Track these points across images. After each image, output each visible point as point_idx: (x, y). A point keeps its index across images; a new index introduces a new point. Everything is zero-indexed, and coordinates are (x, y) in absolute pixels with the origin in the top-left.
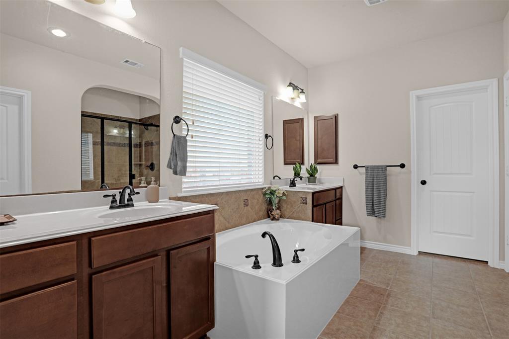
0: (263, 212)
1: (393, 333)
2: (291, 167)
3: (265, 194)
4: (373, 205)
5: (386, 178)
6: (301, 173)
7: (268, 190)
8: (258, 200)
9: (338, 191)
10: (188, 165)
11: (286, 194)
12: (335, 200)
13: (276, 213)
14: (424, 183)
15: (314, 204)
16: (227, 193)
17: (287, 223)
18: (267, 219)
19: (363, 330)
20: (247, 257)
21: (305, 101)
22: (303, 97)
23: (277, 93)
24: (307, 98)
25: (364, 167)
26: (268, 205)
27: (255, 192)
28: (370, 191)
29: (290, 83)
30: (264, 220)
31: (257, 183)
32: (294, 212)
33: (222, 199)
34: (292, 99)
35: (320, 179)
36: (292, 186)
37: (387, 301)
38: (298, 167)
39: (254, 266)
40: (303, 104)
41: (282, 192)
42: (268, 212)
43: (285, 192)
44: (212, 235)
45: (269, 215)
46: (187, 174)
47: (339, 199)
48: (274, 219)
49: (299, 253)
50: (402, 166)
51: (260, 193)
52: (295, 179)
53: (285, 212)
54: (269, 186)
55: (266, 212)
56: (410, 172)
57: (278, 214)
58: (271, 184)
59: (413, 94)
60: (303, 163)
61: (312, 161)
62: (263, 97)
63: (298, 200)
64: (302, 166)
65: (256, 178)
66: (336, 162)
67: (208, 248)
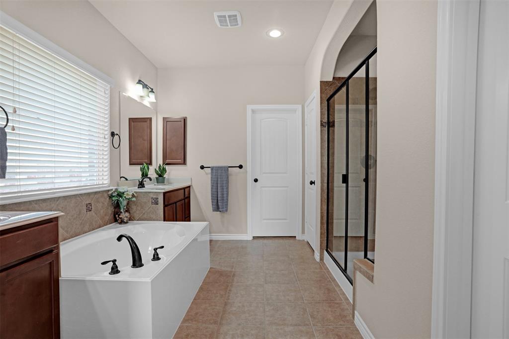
0: (109, 216)
1: (240, 303)
2: (138, 167)
3: (111, 197)
4: (217, 201)
5: (228, 177)
6: (149, 173)
7: (114, 192)
8: (104, 204)
9: (187, 190)
10: (8, 164)
11: (136, 195)
12: (184, 199)
13: (124, 216)
14: (256, 180)
15: (166, 204)
16: (65, 197)
17: (137, 226)
18: (114, 223)
19: (217, 308)
20: (103, 263)
21: (155, 101)
22: (152, 96)
23: (125, 90)
24: (156, 98)
25: (210, 167)
26: (115, 208)
27: (100, 195)
28: (214, 190)
29: (140, 81)
30: (111, 225)
31: (101, 184)
32: (144, 214)
33: (57, 205)
34: (141, 97)
35: (168, 179)
36: (141, 187)
37: (233, 280)
38: (146, 168)
39: (111, 272)
40: (152, 103)
41: (131, 193)
42: (115, 216)
43: (135, 194)
44: (55, 247)
45: (116, 218)
46: (7, 176)
47: (187, 197)
48: (122, 222)
49: (158, 251)
50: (241, 167)
51: (106, 195)
52: (144, 180)
53: (135, 214)
54: (116, 188)
55: (112, 215)
56: (247, 172)
57: (127, 217)
58: (118, 186)
59: (250, 108)
60: (150, 163)
61: (161, 162)
62: (109, 91)
63: (149, 201)
64: (150, 167)
65: (101, 180)
66: (184, 163)
67: (51, 263)
